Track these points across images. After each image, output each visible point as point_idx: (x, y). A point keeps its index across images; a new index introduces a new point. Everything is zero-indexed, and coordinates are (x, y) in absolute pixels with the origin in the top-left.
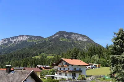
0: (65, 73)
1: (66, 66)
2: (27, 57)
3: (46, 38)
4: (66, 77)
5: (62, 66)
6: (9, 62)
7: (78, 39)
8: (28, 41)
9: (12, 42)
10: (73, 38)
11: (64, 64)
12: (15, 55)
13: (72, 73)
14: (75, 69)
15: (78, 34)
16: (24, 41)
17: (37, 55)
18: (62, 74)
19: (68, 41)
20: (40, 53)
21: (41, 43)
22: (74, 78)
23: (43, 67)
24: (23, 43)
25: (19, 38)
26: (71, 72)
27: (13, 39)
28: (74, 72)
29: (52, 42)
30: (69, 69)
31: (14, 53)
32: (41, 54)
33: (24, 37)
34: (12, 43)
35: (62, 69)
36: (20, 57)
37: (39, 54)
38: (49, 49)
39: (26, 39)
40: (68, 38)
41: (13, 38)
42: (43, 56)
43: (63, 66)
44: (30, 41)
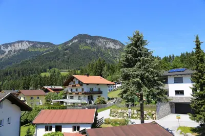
0: (77, 96)
1: (79, 85)
2: (29, 74)
3: (59, 45)
4: (79, 101)
5: (73, 86)
6: (3, 83)
7: (108, 46)
8: (30, 50)
9: (5, 52)
10: (100, 45)
11: (77, 82)
12: (10, 73)
13: (87, 96)
14: (92, 90)
15: (107, 39)
16: (24, 50)
17: (45, 71)
18: (74, 97)
19: (93, 49)
20: (50, 68)
21: (51, 53)
22: (90, 103)
23: (50, 89)
24: (23, 53)
25: (16, 45)
26: (85, 93)
27: (7, 47)
28: (90, 93)
29: (68, 51)
30: (83, 89)
31: (10, 69)
32: (52, 70)
33: (24, 43)
34: (6, 54)
35: (74, 90)
36: (19, 75)
37: (48, 69)
38: (63, 61)
39: (28, 47)
40: (93, 44)
41: (6, 45)
42: (55, 72)
43: (75, 86)
44: (33, 50)
